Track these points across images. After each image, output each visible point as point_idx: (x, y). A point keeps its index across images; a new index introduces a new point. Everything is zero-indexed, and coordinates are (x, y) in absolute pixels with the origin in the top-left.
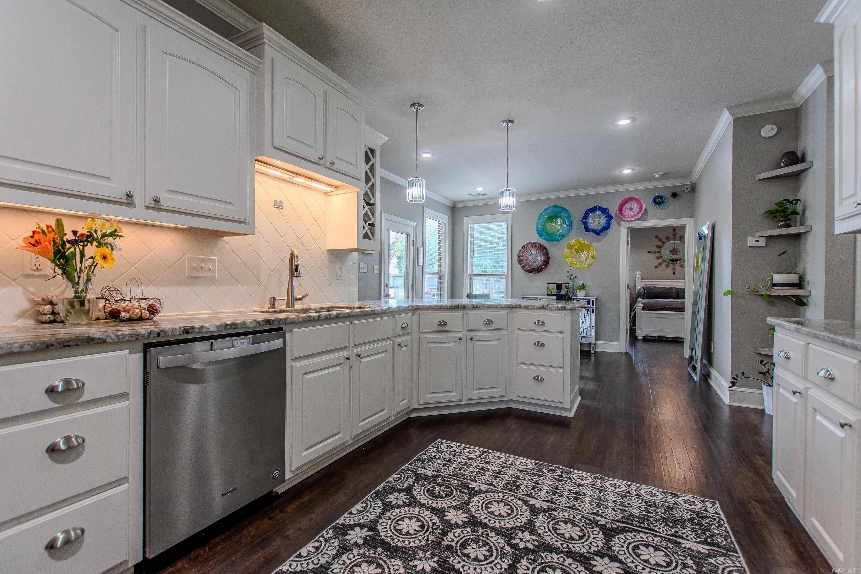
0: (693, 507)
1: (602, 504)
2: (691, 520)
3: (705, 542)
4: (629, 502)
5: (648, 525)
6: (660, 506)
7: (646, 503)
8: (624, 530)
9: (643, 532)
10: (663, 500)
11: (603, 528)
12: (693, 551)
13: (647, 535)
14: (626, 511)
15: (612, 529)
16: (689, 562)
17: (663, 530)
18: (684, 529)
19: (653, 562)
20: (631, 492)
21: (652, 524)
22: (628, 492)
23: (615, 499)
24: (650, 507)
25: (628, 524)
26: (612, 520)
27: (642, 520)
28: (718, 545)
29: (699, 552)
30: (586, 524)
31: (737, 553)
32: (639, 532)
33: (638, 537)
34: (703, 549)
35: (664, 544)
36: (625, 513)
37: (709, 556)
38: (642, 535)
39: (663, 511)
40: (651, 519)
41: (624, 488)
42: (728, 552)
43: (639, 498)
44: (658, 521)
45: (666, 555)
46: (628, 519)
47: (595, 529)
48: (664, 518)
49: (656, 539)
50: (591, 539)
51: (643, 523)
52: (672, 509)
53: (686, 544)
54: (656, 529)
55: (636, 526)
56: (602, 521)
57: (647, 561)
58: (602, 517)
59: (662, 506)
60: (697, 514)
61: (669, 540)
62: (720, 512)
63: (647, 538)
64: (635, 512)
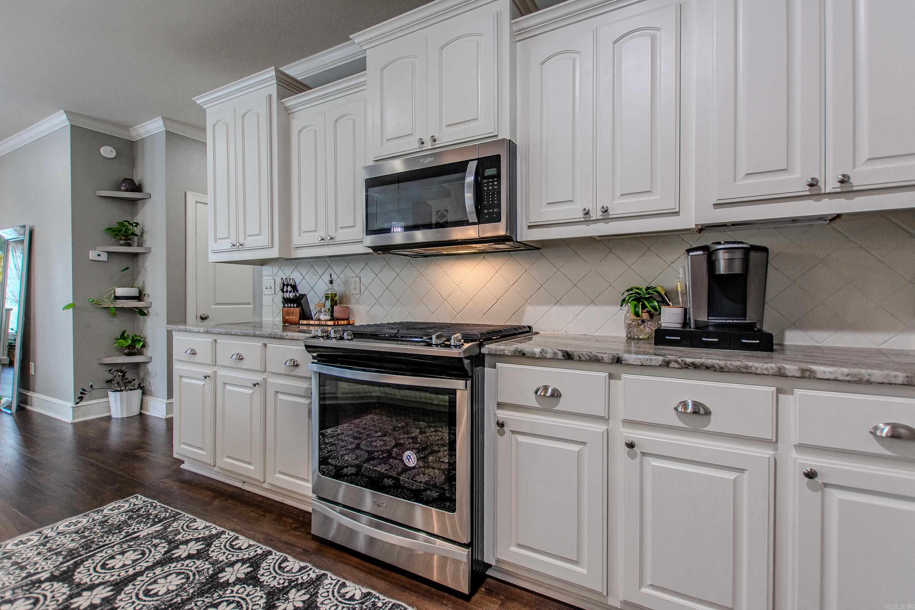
0: (122, 509)
1: (26, 565)
2: (130, 518)
3: (155, 523)
4: (57, 544)
5: (97, 545)
6: (92, 526)
7: (77, 532)
8: (77, 565)
9: (98, 552)
10: (90, 521)
11: (52, 578)
12: (152, 534)
13: (104, 552)
14: (62, 551)
15: (64, 572)
16: (155, 541)
17: (114, 539)
18: (131, 526)
19: (129, 562)
20: (48, 536)
21: (100, 541)
22: (46, 537)
23: (37, 551)
24: (84, 532)
25: (76, 557)
26: (54, 567)
27: (87, 546)
28: (166, 518)
29: (156, 531)
30: (27, 590)
31: (182, 514)
32: (93, 555)
33: (98, 558)
34: (158, 527)
35: (125, 546)
36: (63, 553)
37: (166, 528)
38: (98, 555)
39: (100, 528)
40: (95, 540)
41: (36, 538)
42: (175, 517)
43: (64, 534)
44: (102, 537)
45: (135, 551)
46: (73, 554)
47: (43, 586)
48: (106, 532)
49: (115, 548)
50: (49, 595)
51: (90, 547)
52: (106, 521)
53: (142, 534)
54: (107, 542)
55: (86, 553)
56: (44, 576)
57: (124, 565)
58: (39, 573)
59: (95, 525)
60: (131, 511)
61: (127, 541)
62: (147, 499)
63: (106, 553)
64: (72, 545)
